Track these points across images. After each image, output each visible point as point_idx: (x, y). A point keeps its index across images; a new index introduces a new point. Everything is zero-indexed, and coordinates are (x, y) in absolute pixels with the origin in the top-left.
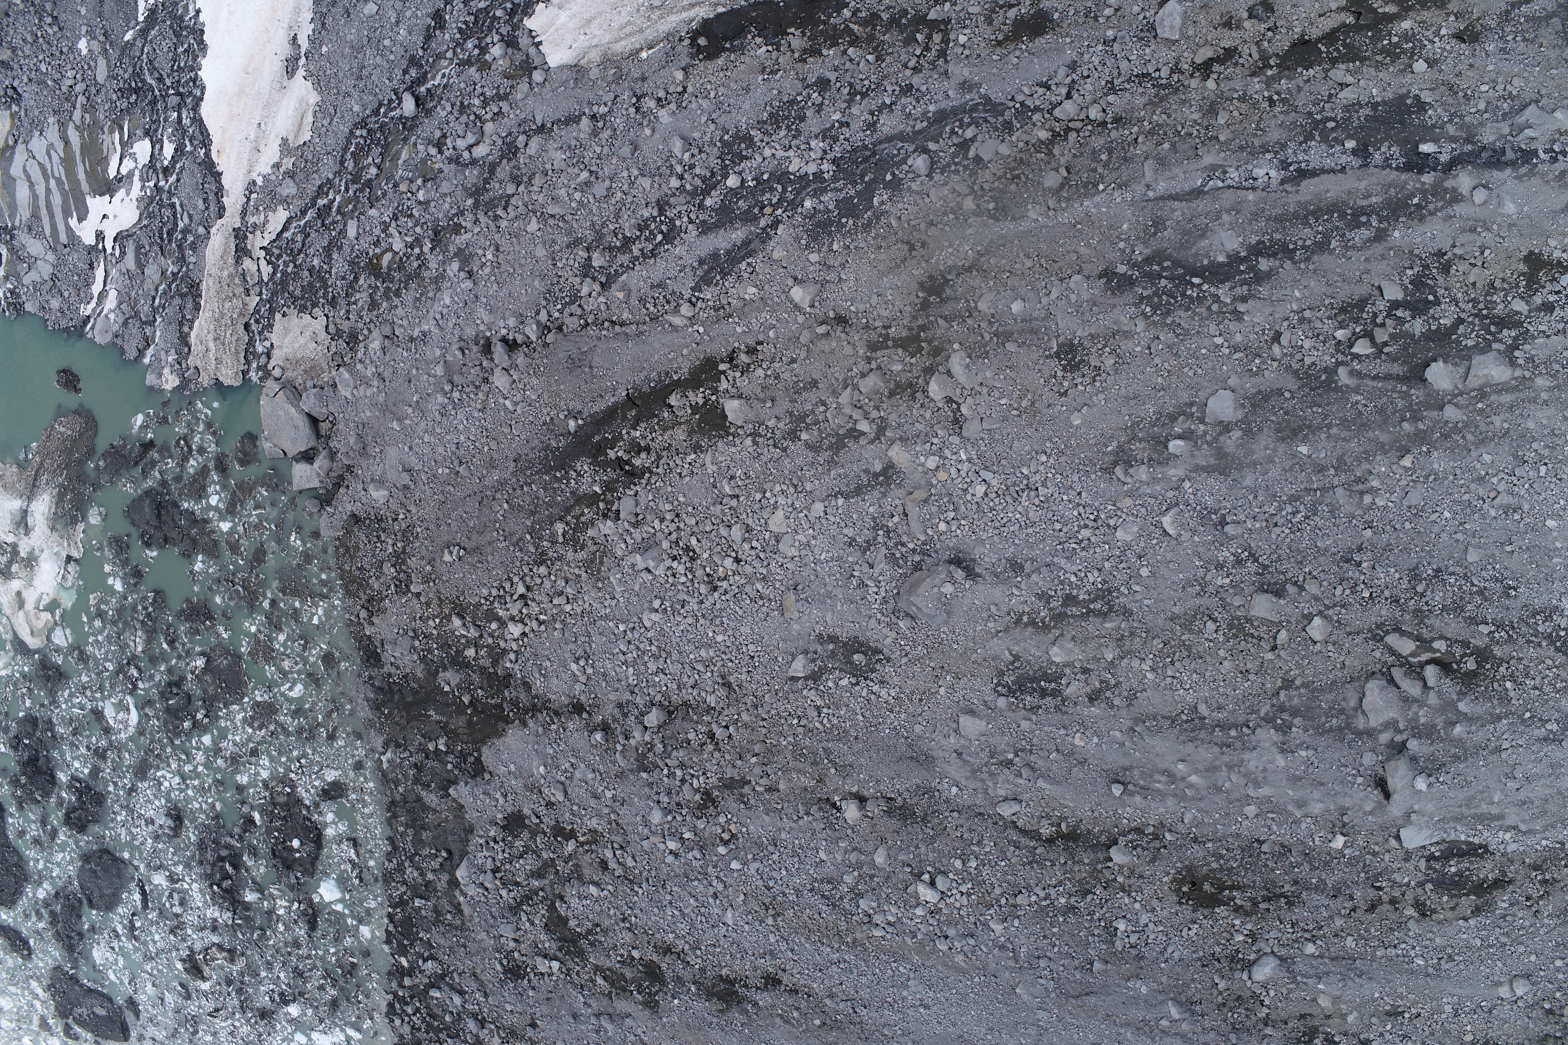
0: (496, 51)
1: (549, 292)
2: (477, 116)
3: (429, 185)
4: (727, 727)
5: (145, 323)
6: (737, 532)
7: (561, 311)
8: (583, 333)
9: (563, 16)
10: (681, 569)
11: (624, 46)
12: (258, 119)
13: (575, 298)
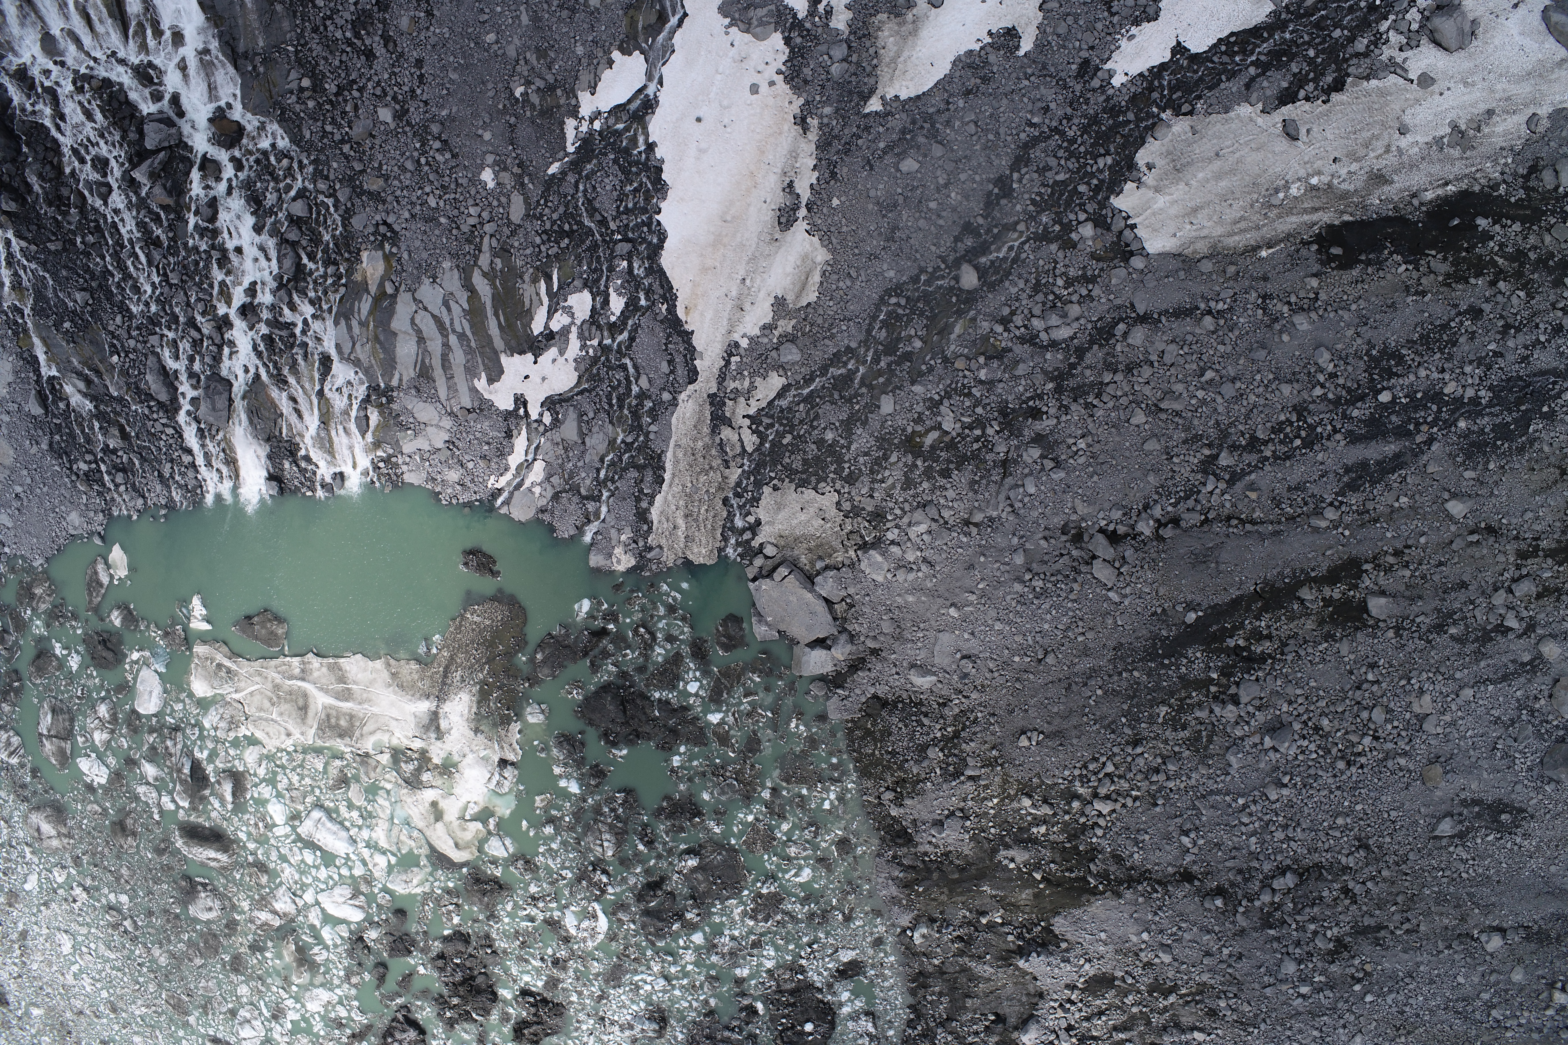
0: (1087, 230)
1: (1162, 486)
2: (1057, 297)
3: (995, 364)
4: (1363, 883)
5: (587, 498)
6: (1378, 715)
7: (1174, 505)
8: (1206, 528)
9: (1161, 201)
10: (1312, 747)
11: (1239, 241)
12: (742, 273)
13: (1192, 492)
